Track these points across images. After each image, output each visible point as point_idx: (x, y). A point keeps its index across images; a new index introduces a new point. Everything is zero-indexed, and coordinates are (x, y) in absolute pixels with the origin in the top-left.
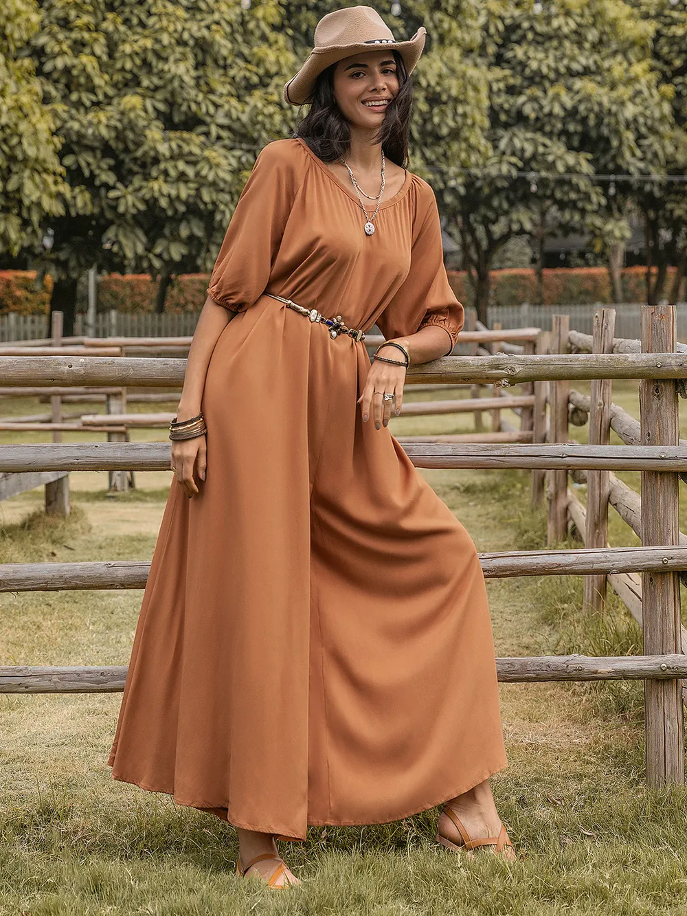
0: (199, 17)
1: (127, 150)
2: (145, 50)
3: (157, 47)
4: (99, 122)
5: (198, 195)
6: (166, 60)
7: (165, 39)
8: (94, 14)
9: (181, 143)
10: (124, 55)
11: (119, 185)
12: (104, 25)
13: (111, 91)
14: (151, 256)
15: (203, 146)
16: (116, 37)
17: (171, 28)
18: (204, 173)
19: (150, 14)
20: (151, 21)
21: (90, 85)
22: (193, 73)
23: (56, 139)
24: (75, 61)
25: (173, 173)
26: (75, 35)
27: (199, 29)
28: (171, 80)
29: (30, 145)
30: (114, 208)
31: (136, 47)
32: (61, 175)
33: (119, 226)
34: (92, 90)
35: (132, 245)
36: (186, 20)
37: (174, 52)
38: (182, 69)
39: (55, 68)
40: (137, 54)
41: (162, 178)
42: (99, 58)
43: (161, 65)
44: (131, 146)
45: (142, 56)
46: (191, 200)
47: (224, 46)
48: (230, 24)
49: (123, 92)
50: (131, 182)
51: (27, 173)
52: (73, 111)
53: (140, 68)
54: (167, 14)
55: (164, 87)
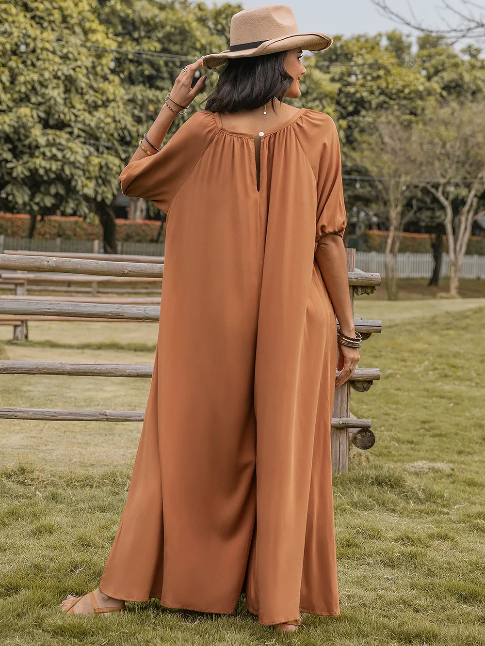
0: (68, 62)
1: (19, 140)
2: (34, 80)
3: (41, 79)
4: (5, 122)
5: (63, 170)
6: (46, 87)
7: (47, 75)
8: (3, 57)
9: (55, 137)
10: (20, 84)
11: (14, 160)
12: (10, 63)
13: (11, 104)
14: (32, 203)
15: (68, 140)
16: (16, 71)
17: (51, 68)
18: (68, 156)
19: (38, 59)
20: (39, 63)
22: (63, 96)
25: (48, 154)
27: (68, 70)
28: (49, 100)
30: (10, 174)
31: (28, 78)
33: (14, 184)
35: (21, 196)
36: (60, 64)
37: (51, 82)
38: (56, 93)
40: (29, 82)
41: (41, 157)
42: (4, 84)
43: (43, 90)
44: (23, 138)
45: (32, 83)
46: (58, 172)
47: (82, 81)
48: (87, 68)
49: (19, 105)
50: (22, 158)
53: (30, 91)
54: (49, 60)
55: (44, 103)
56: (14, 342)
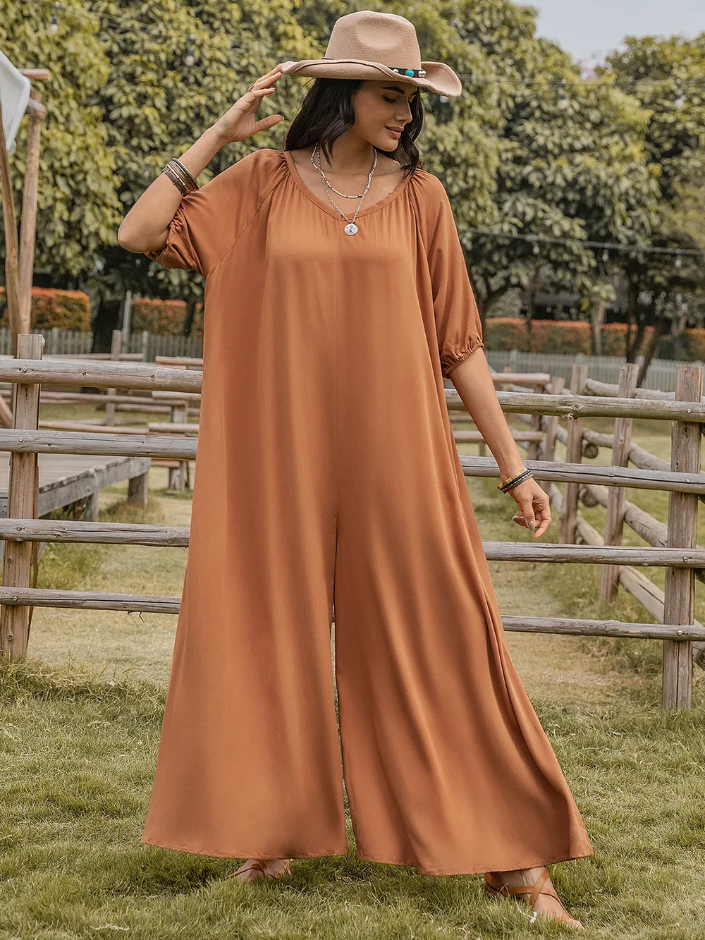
0: (248, 79)
2: (199, 105)
3: (210, 103)
4: (157, 165)
7: (218, 97)
8: (157, 72)
10: (180, 107)
12: (165, 81)
13: (166, 139)
14: (192, 285)
16: (175, 92)
17: (224, 88)
19: (205, 74)
20: (207, 80)
21: (149, 132)
23: (115, 178)
24: (139, 112)
26: (140, 89)
29: (93, 181)
31: (191, 102)
32: (118, 209)
34: (150, 136)
36: (236, 82)
39: (121, 116)
40: (191, 108)
42: (158, 110)
45: (197, 110)
49: (176, 140)
51: (88, 206)
52: (133, 154)
53: (193, 120)
54: (220, 76)
56: (170, 492)
